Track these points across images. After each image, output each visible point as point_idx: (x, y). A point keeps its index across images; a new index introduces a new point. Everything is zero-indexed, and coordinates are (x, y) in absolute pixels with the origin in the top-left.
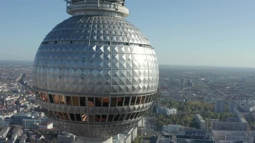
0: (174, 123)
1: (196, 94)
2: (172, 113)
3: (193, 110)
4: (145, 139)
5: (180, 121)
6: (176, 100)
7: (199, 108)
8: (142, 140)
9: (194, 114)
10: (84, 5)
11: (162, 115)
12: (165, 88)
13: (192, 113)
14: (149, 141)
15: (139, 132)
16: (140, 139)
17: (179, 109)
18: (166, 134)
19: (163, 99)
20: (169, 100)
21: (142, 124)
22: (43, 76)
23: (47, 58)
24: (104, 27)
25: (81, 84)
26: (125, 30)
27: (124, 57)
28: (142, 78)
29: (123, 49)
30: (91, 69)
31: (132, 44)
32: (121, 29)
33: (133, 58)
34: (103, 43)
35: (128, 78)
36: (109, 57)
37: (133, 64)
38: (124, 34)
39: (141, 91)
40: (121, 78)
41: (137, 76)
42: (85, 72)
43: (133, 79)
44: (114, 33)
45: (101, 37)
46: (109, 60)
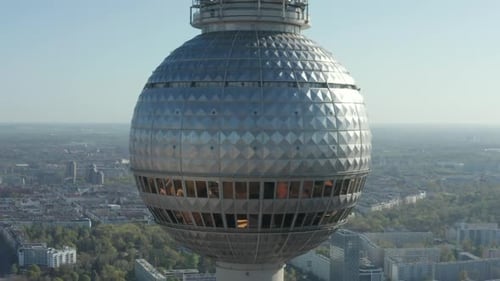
1: (118, 203)
2: (64, 260)
3: (123, 249)
6: (65, 223)
7: (138, 243)
9: (128, 259)
10: (258, 12)
11: (37, 268)
13: (120, 257)
17: (81, 249)
20: (46, 225)
22: (174, 147)
23: (180, 114)
24: (281, 54)
25: (252, 158)
26: (317, 58)
27: (322, 109)
28: (352, 147)
29: (319, 95)
30: (270, 132)
31: (332, 85)
32: (310, 58)
33: (337, 109)
34: (285, 85)
35: (331, 146)
36: (299, 110)
37: (338, 121)
38: (316, 66)
39: (350, 170)
40: (320, 147)
41: (344, 142)
42: (259, 138)
43: (339, 148)
44: (301, 67)
45: (281, 74)
46: (299, 114)
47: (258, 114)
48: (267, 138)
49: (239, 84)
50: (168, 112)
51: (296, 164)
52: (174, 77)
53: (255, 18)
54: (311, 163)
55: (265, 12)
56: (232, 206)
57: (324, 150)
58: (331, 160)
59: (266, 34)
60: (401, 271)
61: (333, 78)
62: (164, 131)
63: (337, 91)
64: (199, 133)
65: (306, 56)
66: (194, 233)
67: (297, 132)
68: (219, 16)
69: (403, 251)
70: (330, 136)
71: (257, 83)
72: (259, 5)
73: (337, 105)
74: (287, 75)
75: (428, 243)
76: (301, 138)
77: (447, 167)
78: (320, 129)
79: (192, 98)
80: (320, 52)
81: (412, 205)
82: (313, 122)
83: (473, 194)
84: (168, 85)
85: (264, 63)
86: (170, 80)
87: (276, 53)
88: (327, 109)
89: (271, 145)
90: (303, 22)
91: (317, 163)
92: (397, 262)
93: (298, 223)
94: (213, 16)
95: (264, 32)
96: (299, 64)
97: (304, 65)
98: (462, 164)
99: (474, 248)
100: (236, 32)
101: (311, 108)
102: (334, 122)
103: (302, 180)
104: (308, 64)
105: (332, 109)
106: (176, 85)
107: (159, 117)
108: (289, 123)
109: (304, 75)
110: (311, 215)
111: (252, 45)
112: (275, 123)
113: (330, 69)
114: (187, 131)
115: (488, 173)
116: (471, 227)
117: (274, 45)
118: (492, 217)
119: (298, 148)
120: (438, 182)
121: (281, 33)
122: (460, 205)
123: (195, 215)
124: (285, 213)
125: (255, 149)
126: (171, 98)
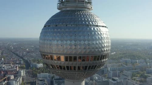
0: (43, 72)
4: (27, 83)
5: (46, 71)
8: (26, 84)
10: (77, 4)
11: (34, 68)
12: (33, 52)
14: (30, 84)
15: (23, 80)
16: (24, 83)
17: (44, 64)
18: (40, 79)
19: (33, 59)
20: (37, 59)
21: (24, 74)
22: (50, 45)
23: (52, 35)
24: (84, 16)
25: (74, 49)
26: (95, 18)
27: (97, 33)
28: (106, 45)
29: (96, 29)
30: (80, 41)
31: (100, 26)
32: (93, 18)
33: (101, 34)
34: (85, 26)
35: (99, 45)
36: (89, 33)
37: (101, 37)
38: (95, 20)
39: (105, 52)
40: (96, 45)
41: (103, 44)
42: (77, 42)
43: (102, 45)
44: (90, 20)
45: (84, 22)
46: (89, 35)
47: (76, 35)
48: (79, 42)
49: (71, 26)
50: (48, 34)
51: (88, 51)
52: (51, 24)
53: (76, 6)
54: (93, 50)
55: (79, 4)
56: (68, 64)
57: (97, 46)
58: (99, 49)
59: (79, 11)
60: (110, 69)
61: (100, 24)
62: (47, 40)
63: (101, 28)
64: (58, 41)
65: (92, 17)
66: (57, 71)
67: (89, 41)
68: (65, 5)
69: (111, 64)
70: (99, 42)
71: (76, 25)
72: (77, 2)
73: (101, 32)
74: (85, 23)
75: (116, 63)
76: (90, 43)
77: (119, 47)
78: (96, 40)
79: (56, 30)
80: (96, 16)
81: (112, 55)
82: (93, 37)
83: (125, 53)
84: (49, 26)
85: (78, 19)
86: (50, 25)
87: (82, 16)
88: (98, 33)
89: (80, 45)
90: (90, 7)
91: (95, 50)
92: (110, 67)
93: (89, 69)
94: (63, 6)
95: (79, 10)
96: (89, 19)
97: (91, 20)
98: (122, 46)
99: (126, 64)
100: (70, 10)
101: (93, 33)
102: (100, 37)
103: (90, 56)
104: (92, 20)
105: (100, 33)
106: (51, 26)
107: (46, 36)
108: (86, 38)
109: (91, 23)
110: (93, 66)
111: (75, 14)
112: (82, 38)
113: (99, 21)
114: (54, 40)
115: (128, 48)
116: (125, 59)
117: (81, 14)
118: (129, 57)
119: (89, 46)
120: (118, 50)
121: (84, 11)
122: (122, 55)
123: (57, 66)
124: (85, 66)
125: (75, 46)
126: (50, 30)
